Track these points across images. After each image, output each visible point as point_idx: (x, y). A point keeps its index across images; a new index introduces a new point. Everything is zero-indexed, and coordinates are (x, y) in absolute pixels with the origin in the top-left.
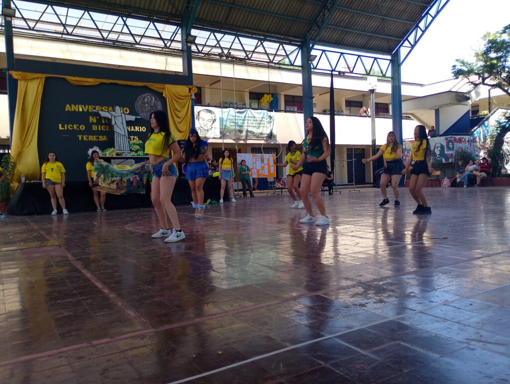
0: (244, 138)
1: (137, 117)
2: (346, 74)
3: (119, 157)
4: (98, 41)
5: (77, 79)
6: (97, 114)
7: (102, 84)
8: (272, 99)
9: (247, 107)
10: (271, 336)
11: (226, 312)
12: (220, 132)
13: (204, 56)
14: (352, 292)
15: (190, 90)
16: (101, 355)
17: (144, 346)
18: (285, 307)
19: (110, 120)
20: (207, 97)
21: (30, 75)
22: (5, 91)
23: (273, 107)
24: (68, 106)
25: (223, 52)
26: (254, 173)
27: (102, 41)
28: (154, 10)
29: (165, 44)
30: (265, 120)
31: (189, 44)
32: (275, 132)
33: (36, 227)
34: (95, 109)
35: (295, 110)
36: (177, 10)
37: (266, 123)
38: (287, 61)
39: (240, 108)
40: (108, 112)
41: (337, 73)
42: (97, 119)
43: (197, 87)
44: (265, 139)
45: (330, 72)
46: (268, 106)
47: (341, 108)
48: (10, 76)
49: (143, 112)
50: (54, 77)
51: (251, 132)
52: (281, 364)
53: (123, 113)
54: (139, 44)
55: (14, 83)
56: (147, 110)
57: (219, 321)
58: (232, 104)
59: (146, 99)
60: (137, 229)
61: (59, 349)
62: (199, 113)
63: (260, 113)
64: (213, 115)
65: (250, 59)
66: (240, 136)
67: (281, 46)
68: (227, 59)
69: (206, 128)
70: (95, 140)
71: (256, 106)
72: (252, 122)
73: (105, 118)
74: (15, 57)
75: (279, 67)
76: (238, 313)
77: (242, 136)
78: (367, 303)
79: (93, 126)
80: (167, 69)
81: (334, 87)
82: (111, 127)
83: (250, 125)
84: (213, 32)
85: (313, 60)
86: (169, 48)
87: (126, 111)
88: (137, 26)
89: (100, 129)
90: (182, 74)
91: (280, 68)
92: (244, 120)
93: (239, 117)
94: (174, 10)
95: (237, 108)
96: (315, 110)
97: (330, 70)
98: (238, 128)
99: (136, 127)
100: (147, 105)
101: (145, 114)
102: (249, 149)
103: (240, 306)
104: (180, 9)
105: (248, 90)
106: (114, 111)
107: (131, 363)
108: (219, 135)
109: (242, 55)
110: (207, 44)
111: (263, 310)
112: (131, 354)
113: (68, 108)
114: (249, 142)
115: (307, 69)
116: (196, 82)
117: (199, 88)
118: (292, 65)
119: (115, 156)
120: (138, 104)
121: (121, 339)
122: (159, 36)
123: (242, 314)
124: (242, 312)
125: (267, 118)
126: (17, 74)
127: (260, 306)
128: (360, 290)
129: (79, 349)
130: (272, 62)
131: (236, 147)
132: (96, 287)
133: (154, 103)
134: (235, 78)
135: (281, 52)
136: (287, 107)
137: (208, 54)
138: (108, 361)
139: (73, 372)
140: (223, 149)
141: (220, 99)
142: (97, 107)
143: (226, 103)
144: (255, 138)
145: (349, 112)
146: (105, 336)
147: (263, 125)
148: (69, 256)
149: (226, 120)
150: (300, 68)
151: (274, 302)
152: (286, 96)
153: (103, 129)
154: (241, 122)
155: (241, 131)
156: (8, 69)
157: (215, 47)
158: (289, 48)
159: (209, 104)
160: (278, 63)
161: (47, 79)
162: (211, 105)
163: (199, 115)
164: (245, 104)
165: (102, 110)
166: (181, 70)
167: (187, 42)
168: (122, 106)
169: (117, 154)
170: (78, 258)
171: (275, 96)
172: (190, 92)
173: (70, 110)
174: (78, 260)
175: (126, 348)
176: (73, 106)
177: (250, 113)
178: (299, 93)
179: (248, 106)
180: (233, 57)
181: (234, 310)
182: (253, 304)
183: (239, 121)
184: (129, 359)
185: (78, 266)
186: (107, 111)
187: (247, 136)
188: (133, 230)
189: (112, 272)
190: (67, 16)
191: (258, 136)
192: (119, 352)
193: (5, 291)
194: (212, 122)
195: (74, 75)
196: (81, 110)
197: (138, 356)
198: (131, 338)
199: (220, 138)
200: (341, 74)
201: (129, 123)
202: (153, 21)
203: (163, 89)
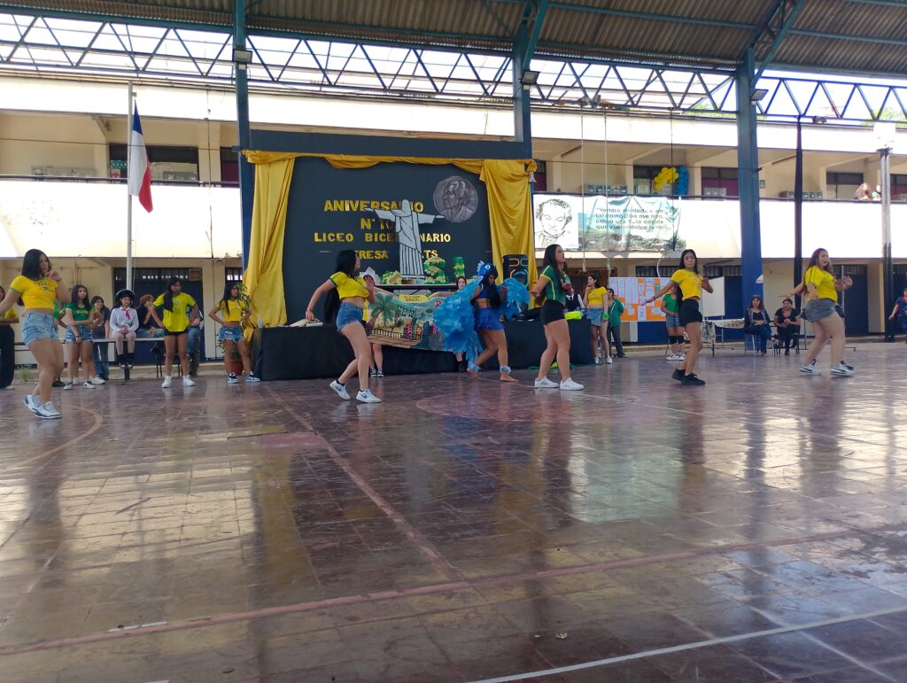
0: (622, 249)
1: (438, 217)
2: (828, 121)
3: (406, 286)
4: (376, 93)
5: (343, 157)
6: (373, 215)
7: (381, 164)
8: (677, 176)
9: (629, 193)
10: (676, 615)
11: (591, 565)
12: (580, 239)
13: (553, 105)
14: (838, 547)
15: (526, 166)
16: (384, 618)
17: (452, 610)
18: (702, 565)
19: (392, 224)
20: (556, 177)
21: (272, 155)
22: (236, 183)
23: (680, 190)
24: (328, 202)
25: (586, 96)
26: (642, 313)
27: (382, 93)
28: (467, 34)
29: (485, 90)
30: (663, 214)
31: (526, 87)
32: (681, 237)
33: (279, 400)
34: (369, 206)
35: (723, 195)
36: (506, 29)
37: (665, 220)
38: (707, 104)
39: (616, 196)
40: (390, 210)
41: (810, 120)
42: (372, 223)
43: (536, 161)
44: (662, 249)
45: (796, 120)
46: (669, 190)
47: (818, 187)
48: (244, 158)
49: (446, 208)
50: (308, 157)
51: (636, 238)
52: (697, 670)
53: (414, 210)
54: (442, 93)
55: (250, 169)
56: (452, 205)
57: (580, 579)
58: (601, 187)
59: (452, 187)
60: (437, 409)
61: (320, 600)
62: (540, 206)
63: (653, 203)
64: (567, 210)
65: (636, 106)
66: (616, 246)
67: (696, 77)
68: (592, 108)
69: (553, 233)
70: (368, 257)
71: (647, 191)
72: (638, 219)
73: (385, 221)
74: (251, 127)
75: (693, 116)
76: (614, 568)
77: (619, 246)
78: (871, 571)
79: (367, 235)
80: (489, 132)
81: (803, 148)
82: (395, 235)
83: (636, 225)
84: (569, 61)
85: (761, 99)
86: (491, 96)
87: (419, 207)
88: (440, 61)
89: (376, 240)
90: (513, 140)
91: (693, 118)
92: (623, 217)
93: (613, 211)
94: (502, 29)
95: (610, 195)
96: (762, 193)
97: (794, 116)
98: (611, 231)
99: (434, 235)
100: (452, 197)
101: (450, 211)
102: (632, 268)
103: (616, 555)
104: (511, 25)
105: (631, 162)
106: (399, 208)
107: (431, 637)
108: (577, 246)
109: (621, 99)
110: (557, 84)
111: (660, 567)
112: (431, 621)
113: (328, 206)
114: (631, 256)
115: (747, 116)
116: (537, 153)
117: (542, 164)
118: (717, 110)
119: (400, 284)
120: (438, 195)
121: (414, 595)
122: (474, 78)
123: (622, 571)
124: (621, 567)
125: (668, 211)
126: (253, 155)
127: (654, 558)
128: (856, 544)
129: (349, 604)
130: (678, 108)
131: (609, 266)
132: (373, 503)
133: (465, 192)
134: (608, 142)
135: (697, 88)
136: (706, 189)
137: (558, 101)
138: (397, 628)
139: (342, 641)
140: (584, 270)
141: (581, 180)
142: (373, 203)
143: (590, 187)
144: (643, 249)
145: (835, 194)
146: (390, 586)
147: (659, 225)
148: (330, 449)
149: (591, 218)
150: (734, 116)
151: (682, 555)
152: (705, 170)
153: (381, 239)
154: (619, 219)
155: (617, 237)
156: (241, 148)
157: (572, 87)
158: (712, 80)
159: (559, 190)
160: (689, 110)
161: (298, 160)
162: (563, 191)
163: (541, 210)
164: (625, 188)
165: (380, 208)
166: (512, 133)
167: (523, 83)
168: (413, 200)
169: (404, 281)
170: (343, 453)
171: (683, 171)
172: (526, 169)
173: (332, 210)
174: (343, 456)
175: (424, 610)
176: (336, 202)
177: (634, 202)
178: (732, 161)
179: (631, 190)
180: (607, 105)
181: (607, 562)
182: (641, 554)
183: (615, 219)
184: (429, 629)
185: (344, 468)
186: (388, 208)
187: (628, 245)
188: (429, 411)
189: (397, 481)
190: (328, 55)
191: (649, 246)
192: (411, 616)
193: (238, 501)
194: (564, 221)
195: (338, 153)
196: (347, 209)
197: (443, 626)
198: (432, 593)
199: (579, 250)
200: (818, 122)
201: (424, 228)
202: (466, 52)
203: (481, 167)
